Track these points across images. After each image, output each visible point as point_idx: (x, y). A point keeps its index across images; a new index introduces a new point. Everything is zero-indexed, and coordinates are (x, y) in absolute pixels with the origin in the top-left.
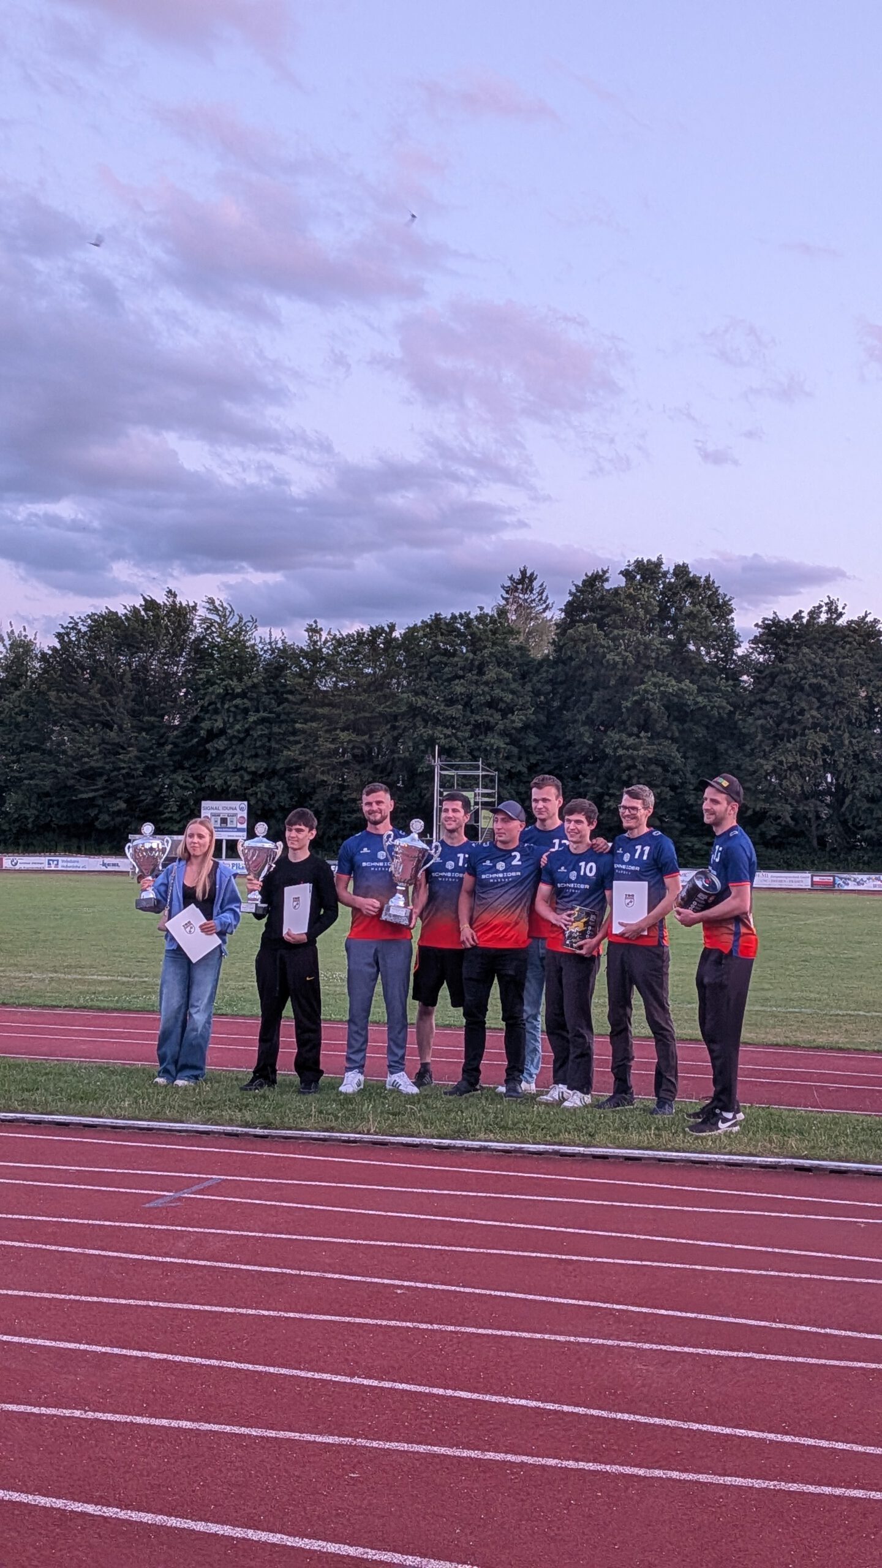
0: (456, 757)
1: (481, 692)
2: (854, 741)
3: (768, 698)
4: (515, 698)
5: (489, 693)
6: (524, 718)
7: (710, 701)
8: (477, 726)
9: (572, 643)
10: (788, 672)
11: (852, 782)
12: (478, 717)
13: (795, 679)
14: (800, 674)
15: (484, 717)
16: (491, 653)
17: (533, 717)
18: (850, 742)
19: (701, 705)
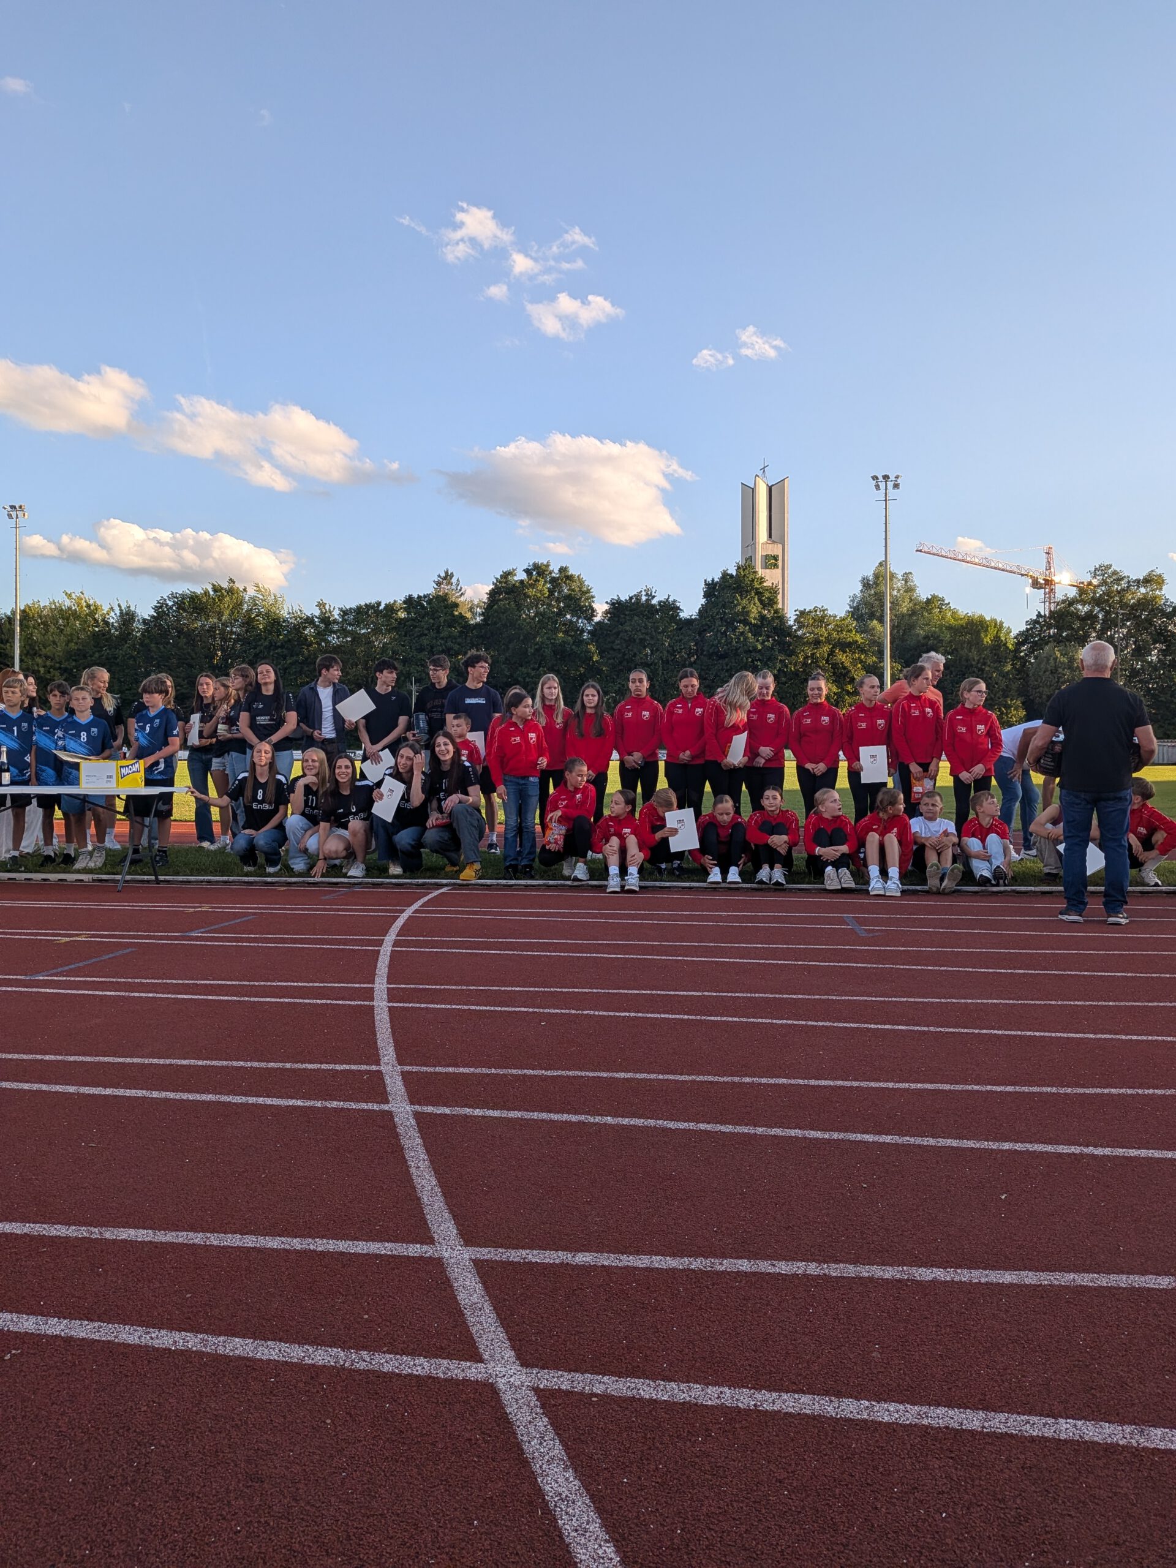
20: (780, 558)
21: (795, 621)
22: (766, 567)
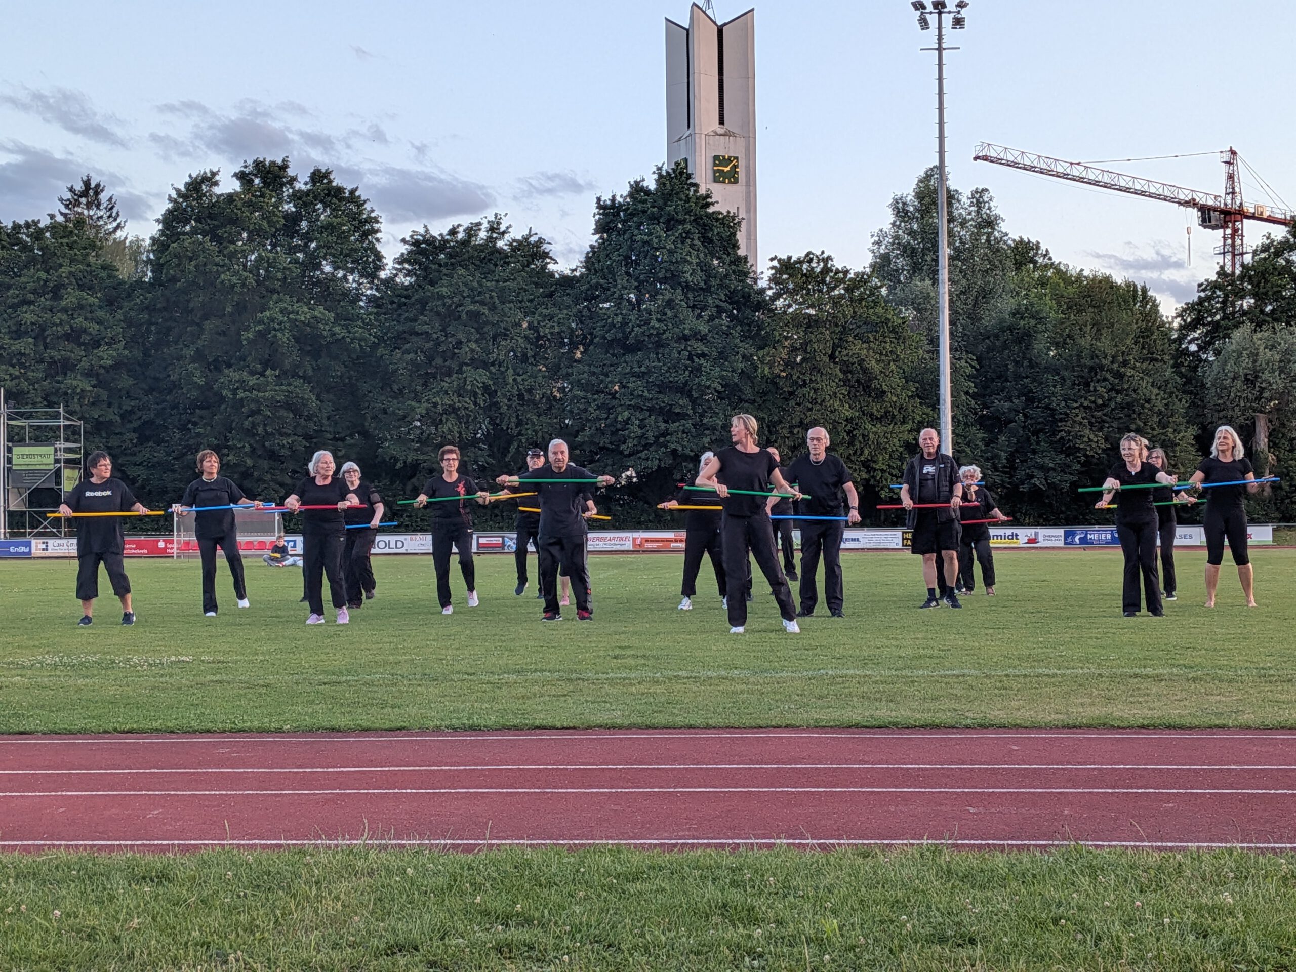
0: (27, 404)
1: (58, 321)
2: (519, 379)
3: (418, 328)
4: (102, 328)
5: (69, 323)
6: (115, 354)
7: (349, 332)
8: (53, 362)
9: (175, 261)
10: (441, 297)
11: (517, 427)
12: (53, 353)
13: (450, 306)
14: (455, 299)
15: (63, 353)
16: (70, 273)
17: (126, 352)
18: (515, 380)
19: (340, 337)
20: (742, 163)
21: (770, 280)
22: (716, 180)
